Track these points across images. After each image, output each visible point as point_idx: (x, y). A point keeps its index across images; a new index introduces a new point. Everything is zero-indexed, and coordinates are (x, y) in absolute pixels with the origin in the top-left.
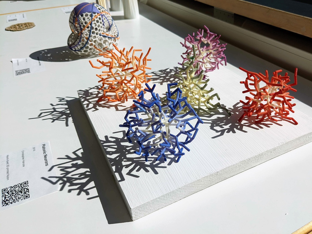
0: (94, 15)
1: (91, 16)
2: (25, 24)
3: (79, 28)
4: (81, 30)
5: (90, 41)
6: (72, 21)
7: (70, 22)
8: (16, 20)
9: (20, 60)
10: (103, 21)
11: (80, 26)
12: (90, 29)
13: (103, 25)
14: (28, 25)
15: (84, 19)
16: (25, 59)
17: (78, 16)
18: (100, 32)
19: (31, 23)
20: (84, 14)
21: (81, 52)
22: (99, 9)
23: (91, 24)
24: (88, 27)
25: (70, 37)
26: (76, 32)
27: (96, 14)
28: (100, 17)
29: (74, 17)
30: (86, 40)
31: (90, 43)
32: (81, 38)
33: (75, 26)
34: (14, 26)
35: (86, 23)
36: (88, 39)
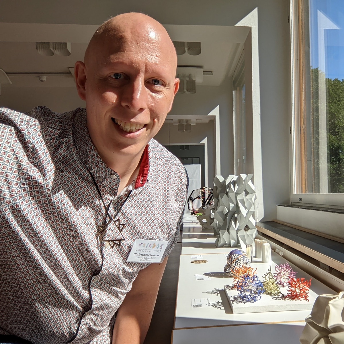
0: (239, 255)
1: (238, 256)
2: (202, 260)
3: (231, 261)
4: (232, 262)
5: (235, 268)
6: (228, 258)
7: (227, 258)
8: (197, 258)
9: (199, 275)
10: (243, 259)
11: (232, 260)
12: (236, 262)
13: (243, 261)
14: (204, 261)
15: (234, 257)
16: (201, 275)
17: (231, 255)
18: (241, 264)
19: (205, 260)
20: (235, 255)
21: (230, 273)
22: (243, 253)
23: (237, 260)
24: (235, 261)
25: (226, 266)
26: (229, 264)
27: (241, 255)
28: (242, 256)
29: (230, 256)
30: (233, 267)
31: (235, 269)
32: (231, 266)
33: (229, 260)
34: (196, 261)
35: (235, 259)
36: (234, 267)
